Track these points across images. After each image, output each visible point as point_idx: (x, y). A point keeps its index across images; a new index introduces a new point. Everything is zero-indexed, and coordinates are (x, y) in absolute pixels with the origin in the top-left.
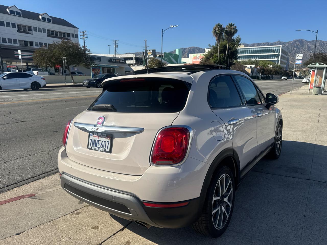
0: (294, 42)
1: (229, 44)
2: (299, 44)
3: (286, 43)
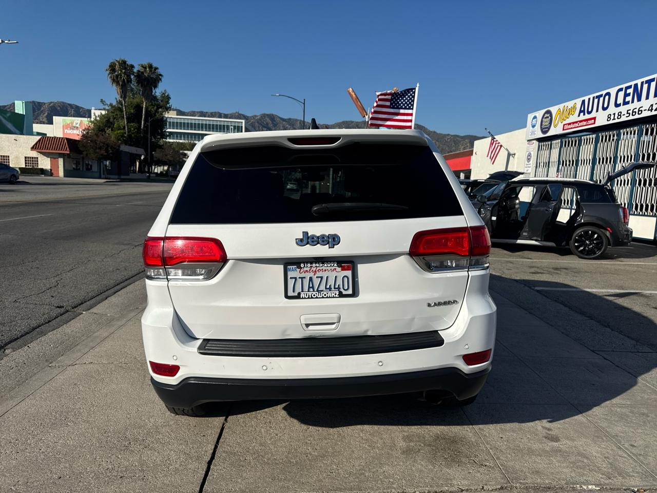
0: (261, 117)
1: (146, 104)
2: (270, 122)
3: (250, 117)
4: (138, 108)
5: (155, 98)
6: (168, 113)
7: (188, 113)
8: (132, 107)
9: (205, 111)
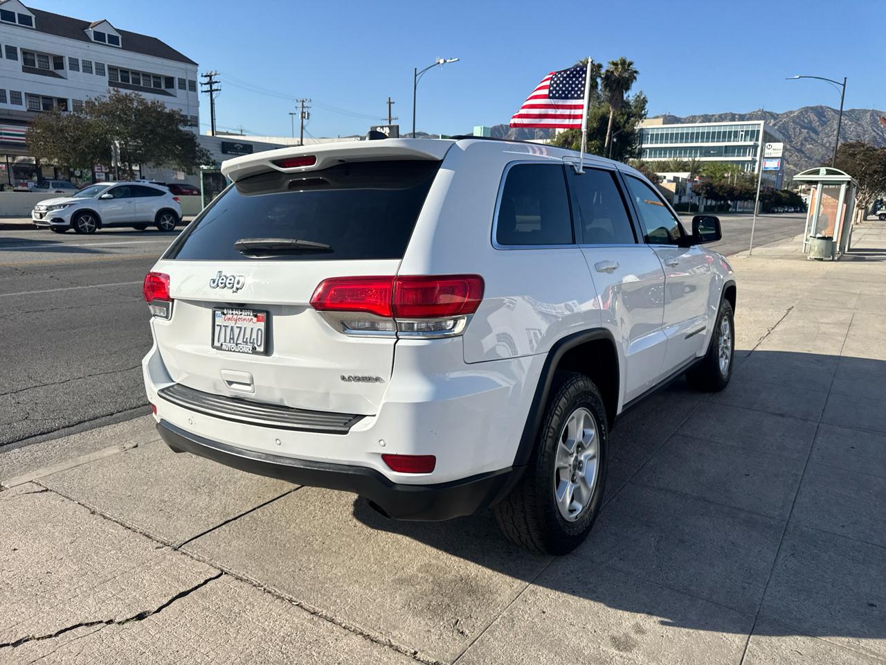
0: (801, 112)
1: (614, 113)
2: (816, 119)
3: (782, 115)
4: (604, 120)
5: (627, 104)
6: (642, 122)
7: (686, 119)
8: (595, 119)
9: (710, 113)
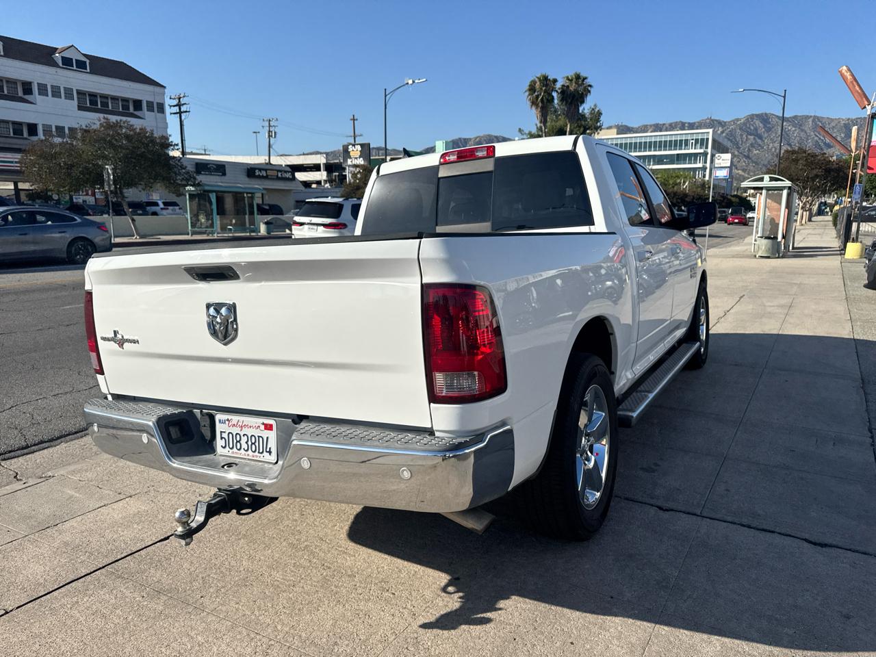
0: (748, 119)
2: (761, 125)
3: (729, 122)
